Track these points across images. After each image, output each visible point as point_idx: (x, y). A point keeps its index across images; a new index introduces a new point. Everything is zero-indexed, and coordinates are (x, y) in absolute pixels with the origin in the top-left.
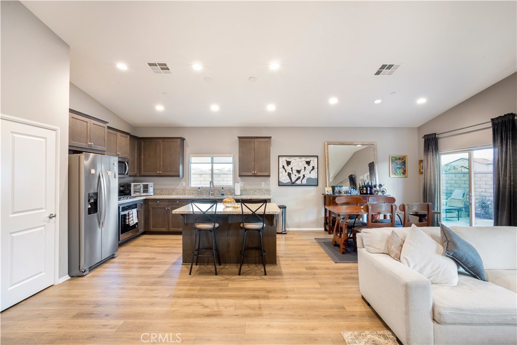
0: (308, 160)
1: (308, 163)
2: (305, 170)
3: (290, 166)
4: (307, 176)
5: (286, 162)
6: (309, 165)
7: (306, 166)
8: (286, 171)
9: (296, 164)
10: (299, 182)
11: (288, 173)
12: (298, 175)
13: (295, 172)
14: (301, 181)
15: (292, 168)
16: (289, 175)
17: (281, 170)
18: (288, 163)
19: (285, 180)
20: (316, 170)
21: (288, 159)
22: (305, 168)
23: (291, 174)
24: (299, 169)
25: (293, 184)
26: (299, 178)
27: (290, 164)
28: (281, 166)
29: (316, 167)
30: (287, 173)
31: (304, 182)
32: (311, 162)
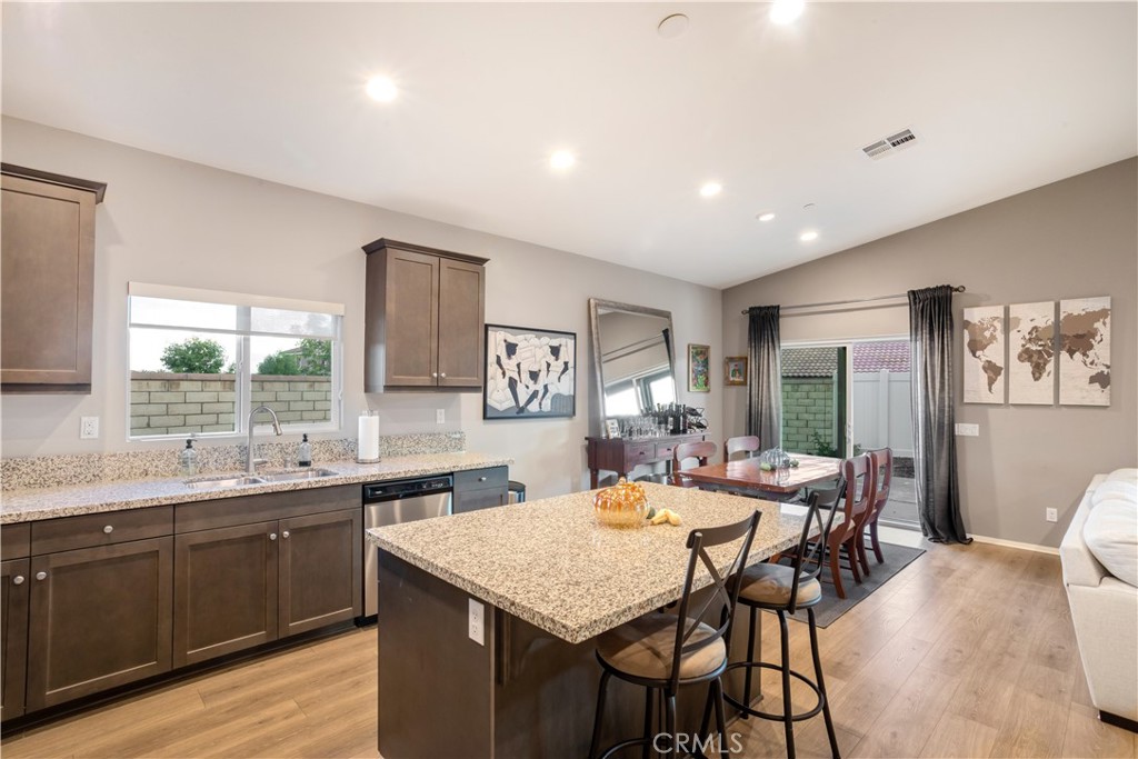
0: (555, 343)
1: (555, 351)
2: (548, 371)
3: (515, 359)
4: (552, 390)
5: (504, 344)
6: (557, 359)
7: (551, 359)
8: (504, 374)
9: (528, 354)
10: (533, 407)
11: (511, 378)
12: (533, 387)
13: (525, 377)
14: (540, 404)
15: (518, 365)
16: (512, 384)
17: (493, 369)
18: (511, 349)
19: (501, 403)
20: (571, 371)
21: (512, 339)
22: (549, 365)
23: (516, 381)
24: (535, 369)
25: (520, 413)
26: (535, 394)
27: (514, 353)
28: (492, 359)
29: (571, 365)
30: (507, 379)
31: (547, 405)
32: (562, 349)
